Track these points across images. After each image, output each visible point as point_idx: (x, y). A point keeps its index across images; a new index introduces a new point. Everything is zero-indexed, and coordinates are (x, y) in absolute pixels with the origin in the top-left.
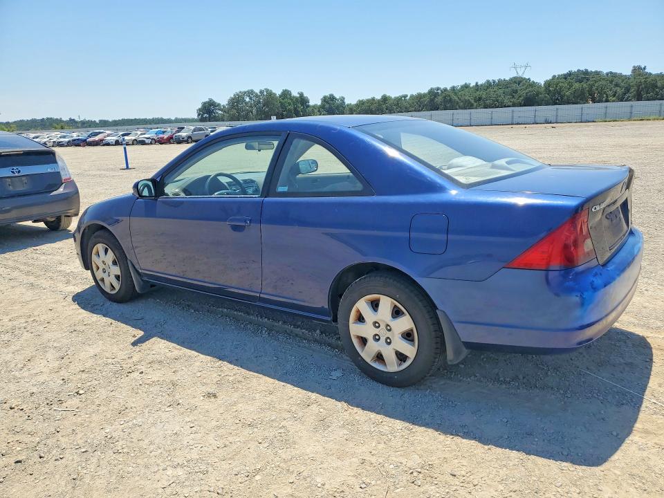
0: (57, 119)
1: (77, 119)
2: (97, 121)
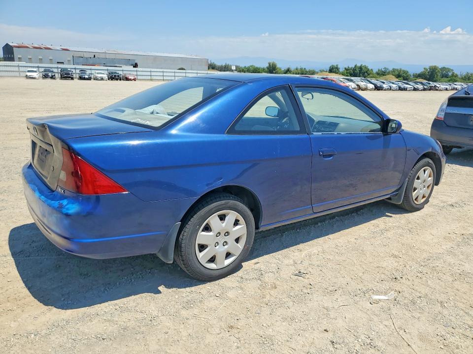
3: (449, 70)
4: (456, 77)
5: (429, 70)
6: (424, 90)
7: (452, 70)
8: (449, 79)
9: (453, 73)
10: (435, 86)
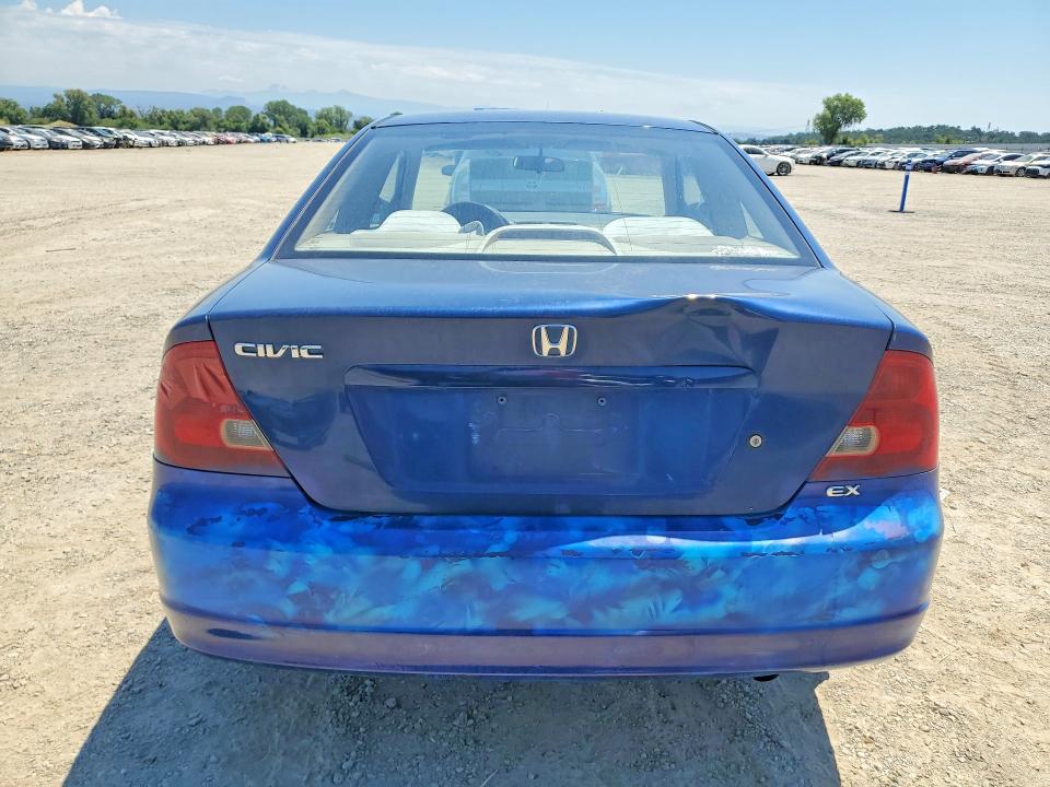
0: (952, 128)
1: (984, 129)
2: (1017, 134)
3: (111, 101)
4: (131, 117)
5: (66, 100)
6: (106, 146)
7: (119, 102)
8: (119, 121)
9: (124, 108)
10: (125, 138)
